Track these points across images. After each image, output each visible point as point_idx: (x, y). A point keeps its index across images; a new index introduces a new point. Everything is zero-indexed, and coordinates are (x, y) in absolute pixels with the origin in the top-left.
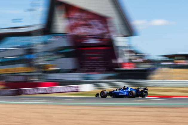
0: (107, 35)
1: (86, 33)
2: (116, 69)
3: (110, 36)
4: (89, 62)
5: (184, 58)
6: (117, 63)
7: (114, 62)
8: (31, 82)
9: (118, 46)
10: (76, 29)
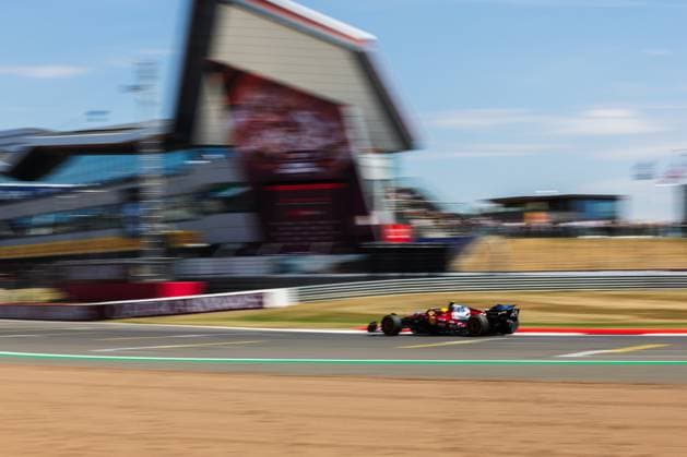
0: (343, 150)
1: (285, 145)
2: (366, 244)
3: (349, 154)
4: (289, 223)
5: (545, 205)
6: (369, 227)
7: (360, 221)
8: (138, 282)
9: (373, 181)
10: (259, 135)
